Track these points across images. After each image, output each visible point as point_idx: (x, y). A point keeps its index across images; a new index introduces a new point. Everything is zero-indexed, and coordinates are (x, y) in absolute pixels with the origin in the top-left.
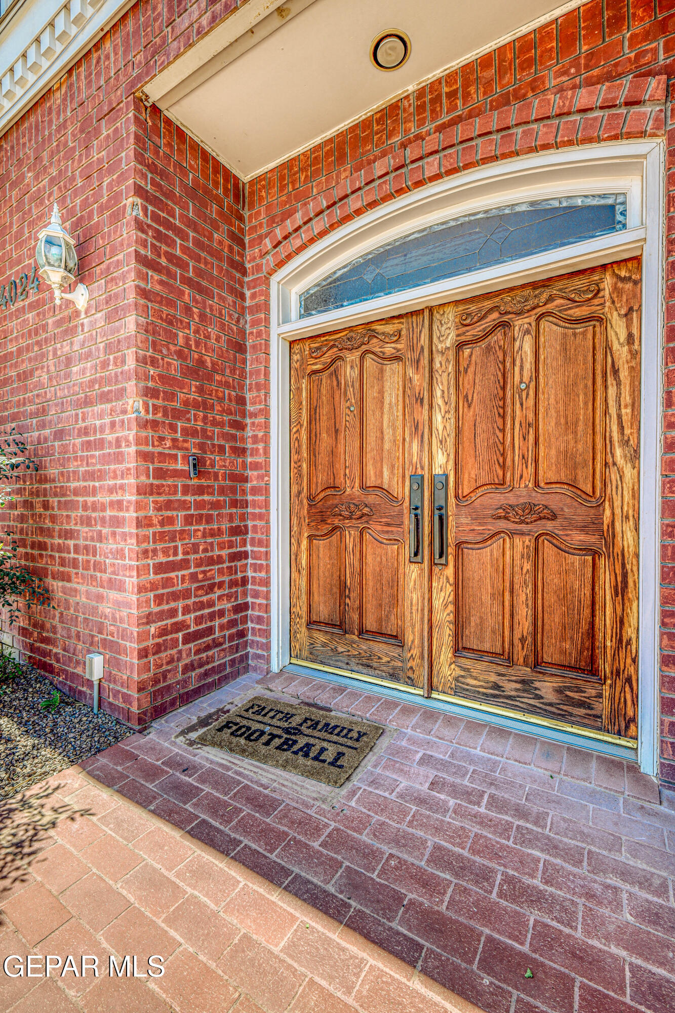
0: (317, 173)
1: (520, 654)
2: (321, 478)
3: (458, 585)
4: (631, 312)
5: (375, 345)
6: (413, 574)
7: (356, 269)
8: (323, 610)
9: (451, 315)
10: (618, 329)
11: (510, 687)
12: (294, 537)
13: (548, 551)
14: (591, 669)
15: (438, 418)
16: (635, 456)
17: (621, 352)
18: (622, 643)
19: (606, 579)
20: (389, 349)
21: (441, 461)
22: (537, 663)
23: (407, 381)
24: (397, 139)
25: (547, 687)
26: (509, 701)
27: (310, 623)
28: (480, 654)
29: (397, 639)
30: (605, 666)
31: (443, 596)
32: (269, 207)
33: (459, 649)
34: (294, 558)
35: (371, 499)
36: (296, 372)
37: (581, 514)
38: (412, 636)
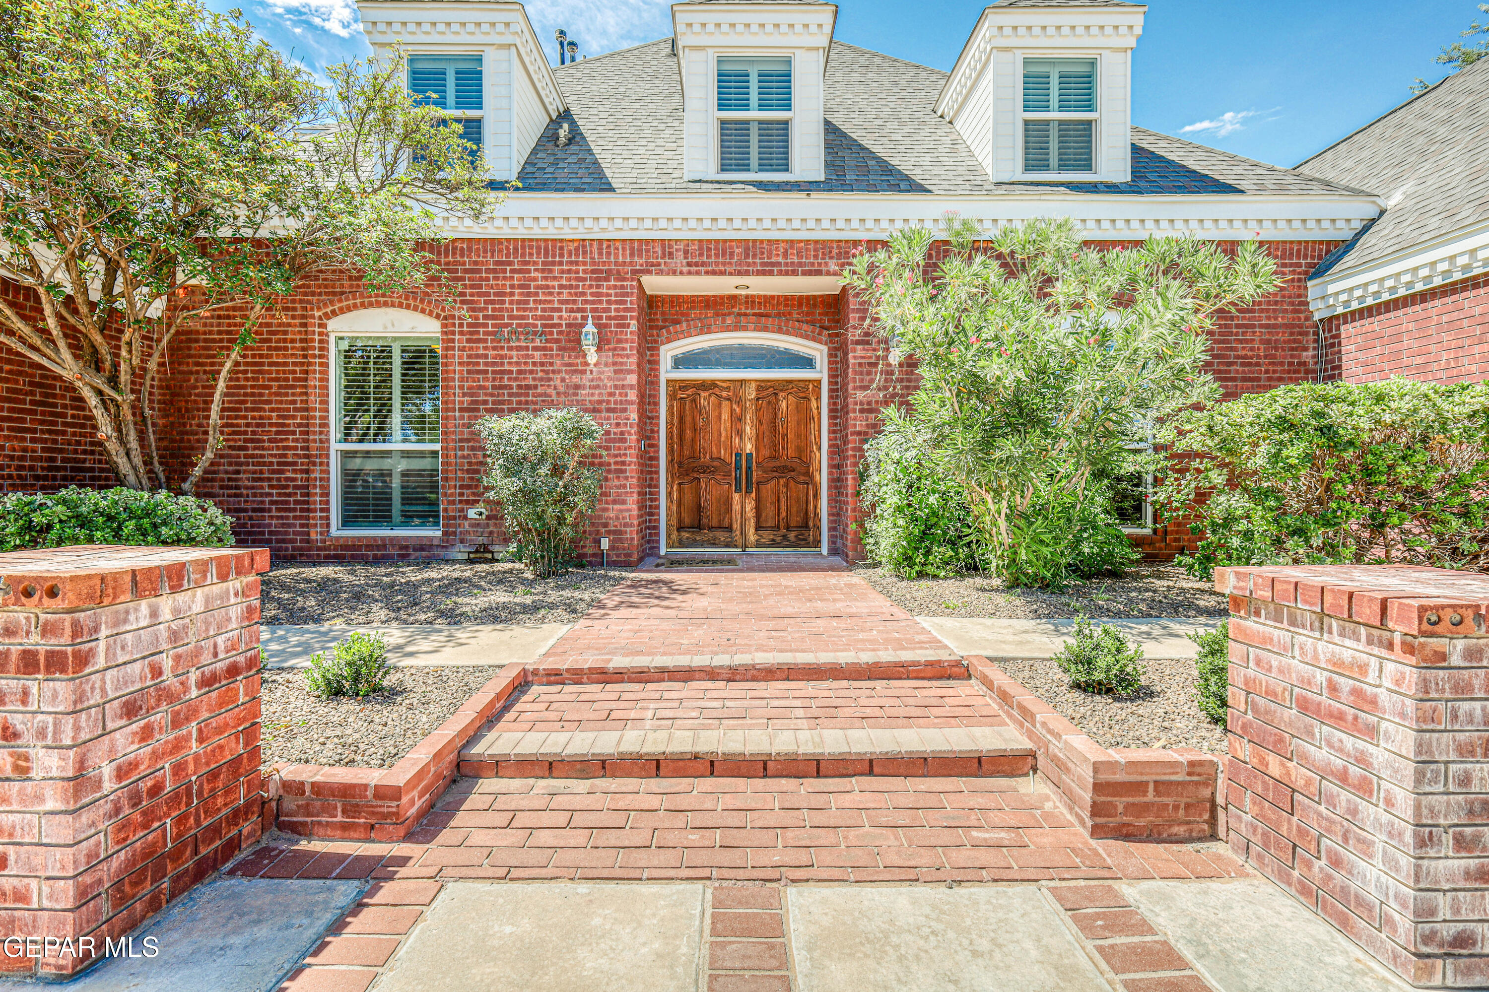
0: (694, 308)
1: (782, 525)
2: (686, 452)
3: (758, 500)
4: (818, 398)
5: (717, 391)
6: (736, 497)
7: (705, 352)
8: (687, 521)
9: (753, 385)
10: (814, 404)
11: (778, 539)
12: (670, 485)
13: (792, 483)
14: (806, 526)
15: (748, 429)
16: (819, 449)
17: (815, 411)
18: (816, 515)
19: (811, 493)
20: (724, 394)
21: (749, 447)
22: (788, 528)
23: (732, 410)
24: (736, 310)
25: (792, 536)
26: (778, 545)
27: (680, 529)
28: (766, 528)
29: (729, 529)
30: (811, 524)
31: (750, 506)
32: (663, 313)
33: (758, 528)
34: (669, 494)
35: (716, 463)
36: (672, 397)
37: (803, 470)
38: (736, 526)
